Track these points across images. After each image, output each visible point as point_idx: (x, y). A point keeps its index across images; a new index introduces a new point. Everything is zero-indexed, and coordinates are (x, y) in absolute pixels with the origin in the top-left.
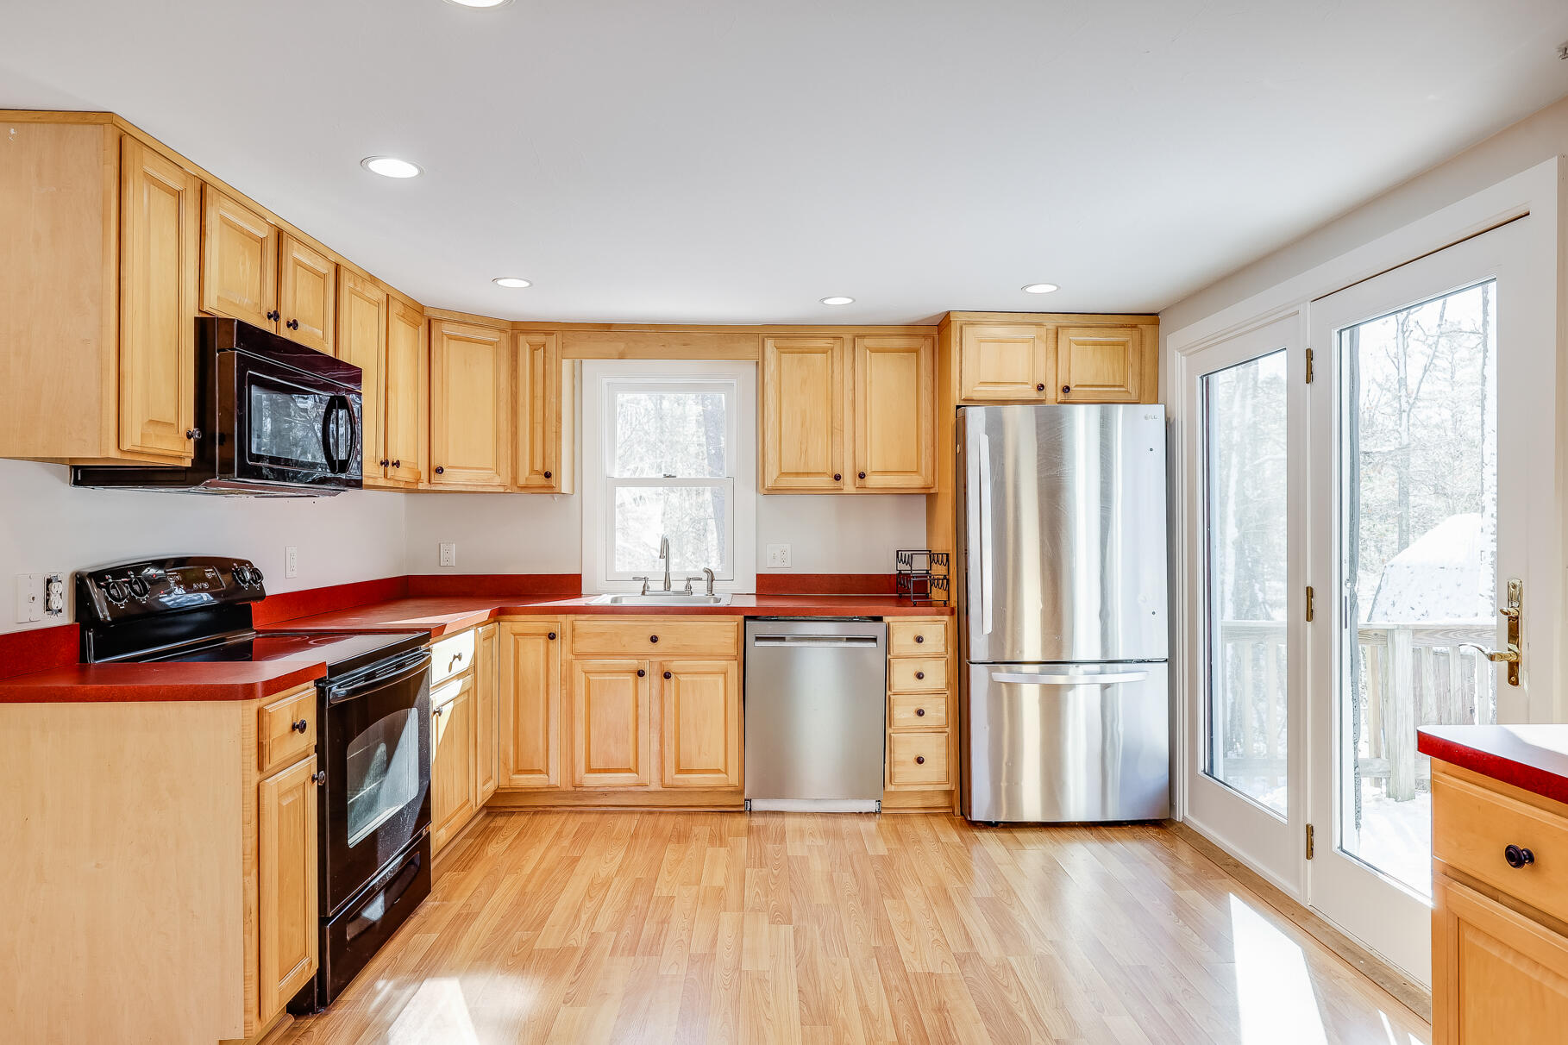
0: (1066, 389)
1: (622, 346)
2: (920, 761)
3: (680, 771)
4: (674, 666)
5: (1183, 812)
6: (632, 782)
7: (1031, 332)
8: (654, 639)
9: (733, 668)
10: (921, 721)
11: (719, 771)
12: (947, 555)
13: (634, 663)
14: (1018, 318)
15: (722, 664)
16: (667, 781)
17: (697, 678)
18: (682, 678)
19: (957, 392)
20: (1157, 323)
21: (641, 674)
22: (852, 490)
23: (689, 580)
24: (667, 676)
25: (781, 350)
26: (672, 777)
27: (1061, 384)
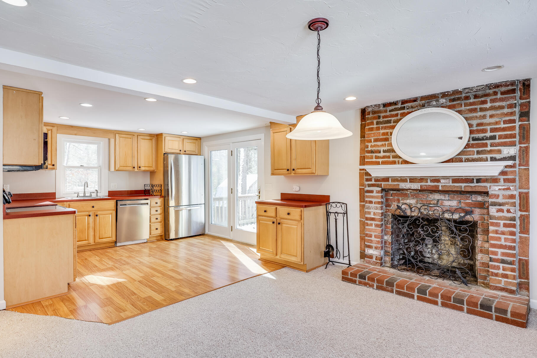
0: (185, 151)
1: (76, 132)
2: (157, 229)
3: (100, 239)
4: (98, 213)
5: (207, 232)
6: (86, 243)
7: (178, 139)
8: (93, 207)
9: (114, 213)
10: (157, 221)
11: (110, 237)
12: (161, 185)
13: (87, 213)
14: (176, 136)
15: (111, 212)
16: (96, 241)
17: (104, 216)
18: (100, 216)
19: (164, 151)
20: (201, 139)
21: (90, 216)
22: (137, 171)
23: (91, 193)
24: (97, 216)
25: (120, 137)
26: (98, 240)
27: (184, 150)
